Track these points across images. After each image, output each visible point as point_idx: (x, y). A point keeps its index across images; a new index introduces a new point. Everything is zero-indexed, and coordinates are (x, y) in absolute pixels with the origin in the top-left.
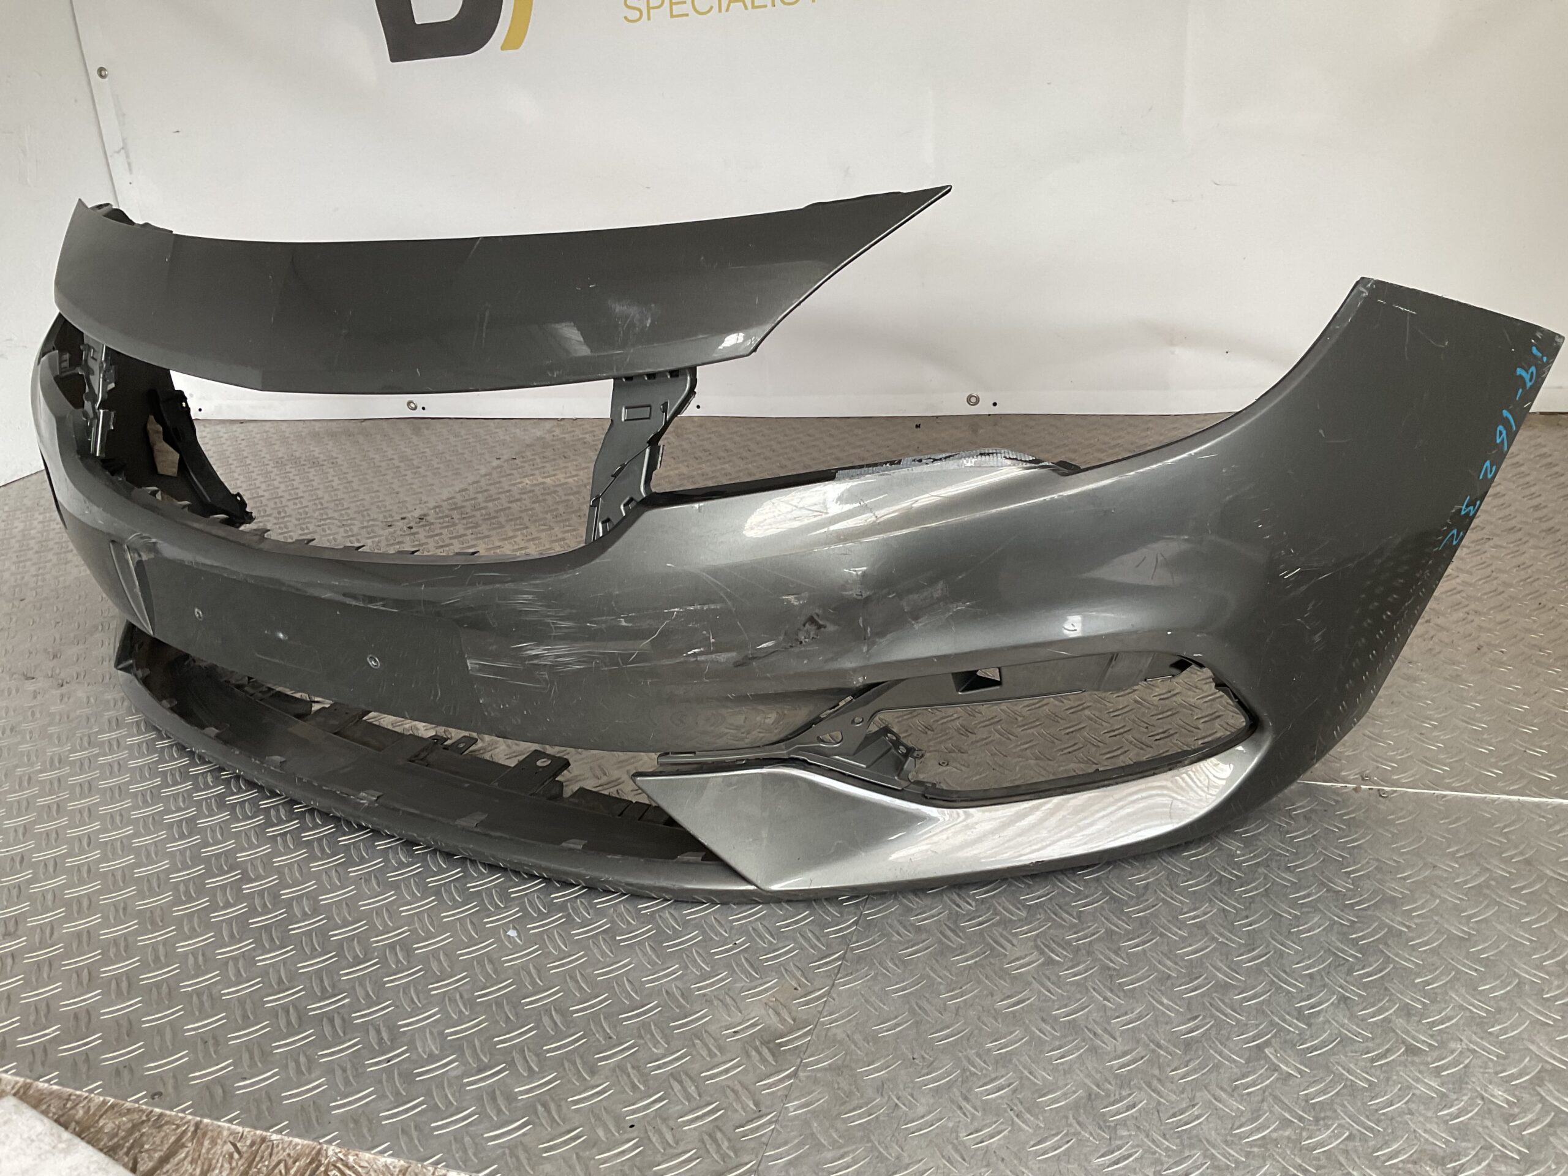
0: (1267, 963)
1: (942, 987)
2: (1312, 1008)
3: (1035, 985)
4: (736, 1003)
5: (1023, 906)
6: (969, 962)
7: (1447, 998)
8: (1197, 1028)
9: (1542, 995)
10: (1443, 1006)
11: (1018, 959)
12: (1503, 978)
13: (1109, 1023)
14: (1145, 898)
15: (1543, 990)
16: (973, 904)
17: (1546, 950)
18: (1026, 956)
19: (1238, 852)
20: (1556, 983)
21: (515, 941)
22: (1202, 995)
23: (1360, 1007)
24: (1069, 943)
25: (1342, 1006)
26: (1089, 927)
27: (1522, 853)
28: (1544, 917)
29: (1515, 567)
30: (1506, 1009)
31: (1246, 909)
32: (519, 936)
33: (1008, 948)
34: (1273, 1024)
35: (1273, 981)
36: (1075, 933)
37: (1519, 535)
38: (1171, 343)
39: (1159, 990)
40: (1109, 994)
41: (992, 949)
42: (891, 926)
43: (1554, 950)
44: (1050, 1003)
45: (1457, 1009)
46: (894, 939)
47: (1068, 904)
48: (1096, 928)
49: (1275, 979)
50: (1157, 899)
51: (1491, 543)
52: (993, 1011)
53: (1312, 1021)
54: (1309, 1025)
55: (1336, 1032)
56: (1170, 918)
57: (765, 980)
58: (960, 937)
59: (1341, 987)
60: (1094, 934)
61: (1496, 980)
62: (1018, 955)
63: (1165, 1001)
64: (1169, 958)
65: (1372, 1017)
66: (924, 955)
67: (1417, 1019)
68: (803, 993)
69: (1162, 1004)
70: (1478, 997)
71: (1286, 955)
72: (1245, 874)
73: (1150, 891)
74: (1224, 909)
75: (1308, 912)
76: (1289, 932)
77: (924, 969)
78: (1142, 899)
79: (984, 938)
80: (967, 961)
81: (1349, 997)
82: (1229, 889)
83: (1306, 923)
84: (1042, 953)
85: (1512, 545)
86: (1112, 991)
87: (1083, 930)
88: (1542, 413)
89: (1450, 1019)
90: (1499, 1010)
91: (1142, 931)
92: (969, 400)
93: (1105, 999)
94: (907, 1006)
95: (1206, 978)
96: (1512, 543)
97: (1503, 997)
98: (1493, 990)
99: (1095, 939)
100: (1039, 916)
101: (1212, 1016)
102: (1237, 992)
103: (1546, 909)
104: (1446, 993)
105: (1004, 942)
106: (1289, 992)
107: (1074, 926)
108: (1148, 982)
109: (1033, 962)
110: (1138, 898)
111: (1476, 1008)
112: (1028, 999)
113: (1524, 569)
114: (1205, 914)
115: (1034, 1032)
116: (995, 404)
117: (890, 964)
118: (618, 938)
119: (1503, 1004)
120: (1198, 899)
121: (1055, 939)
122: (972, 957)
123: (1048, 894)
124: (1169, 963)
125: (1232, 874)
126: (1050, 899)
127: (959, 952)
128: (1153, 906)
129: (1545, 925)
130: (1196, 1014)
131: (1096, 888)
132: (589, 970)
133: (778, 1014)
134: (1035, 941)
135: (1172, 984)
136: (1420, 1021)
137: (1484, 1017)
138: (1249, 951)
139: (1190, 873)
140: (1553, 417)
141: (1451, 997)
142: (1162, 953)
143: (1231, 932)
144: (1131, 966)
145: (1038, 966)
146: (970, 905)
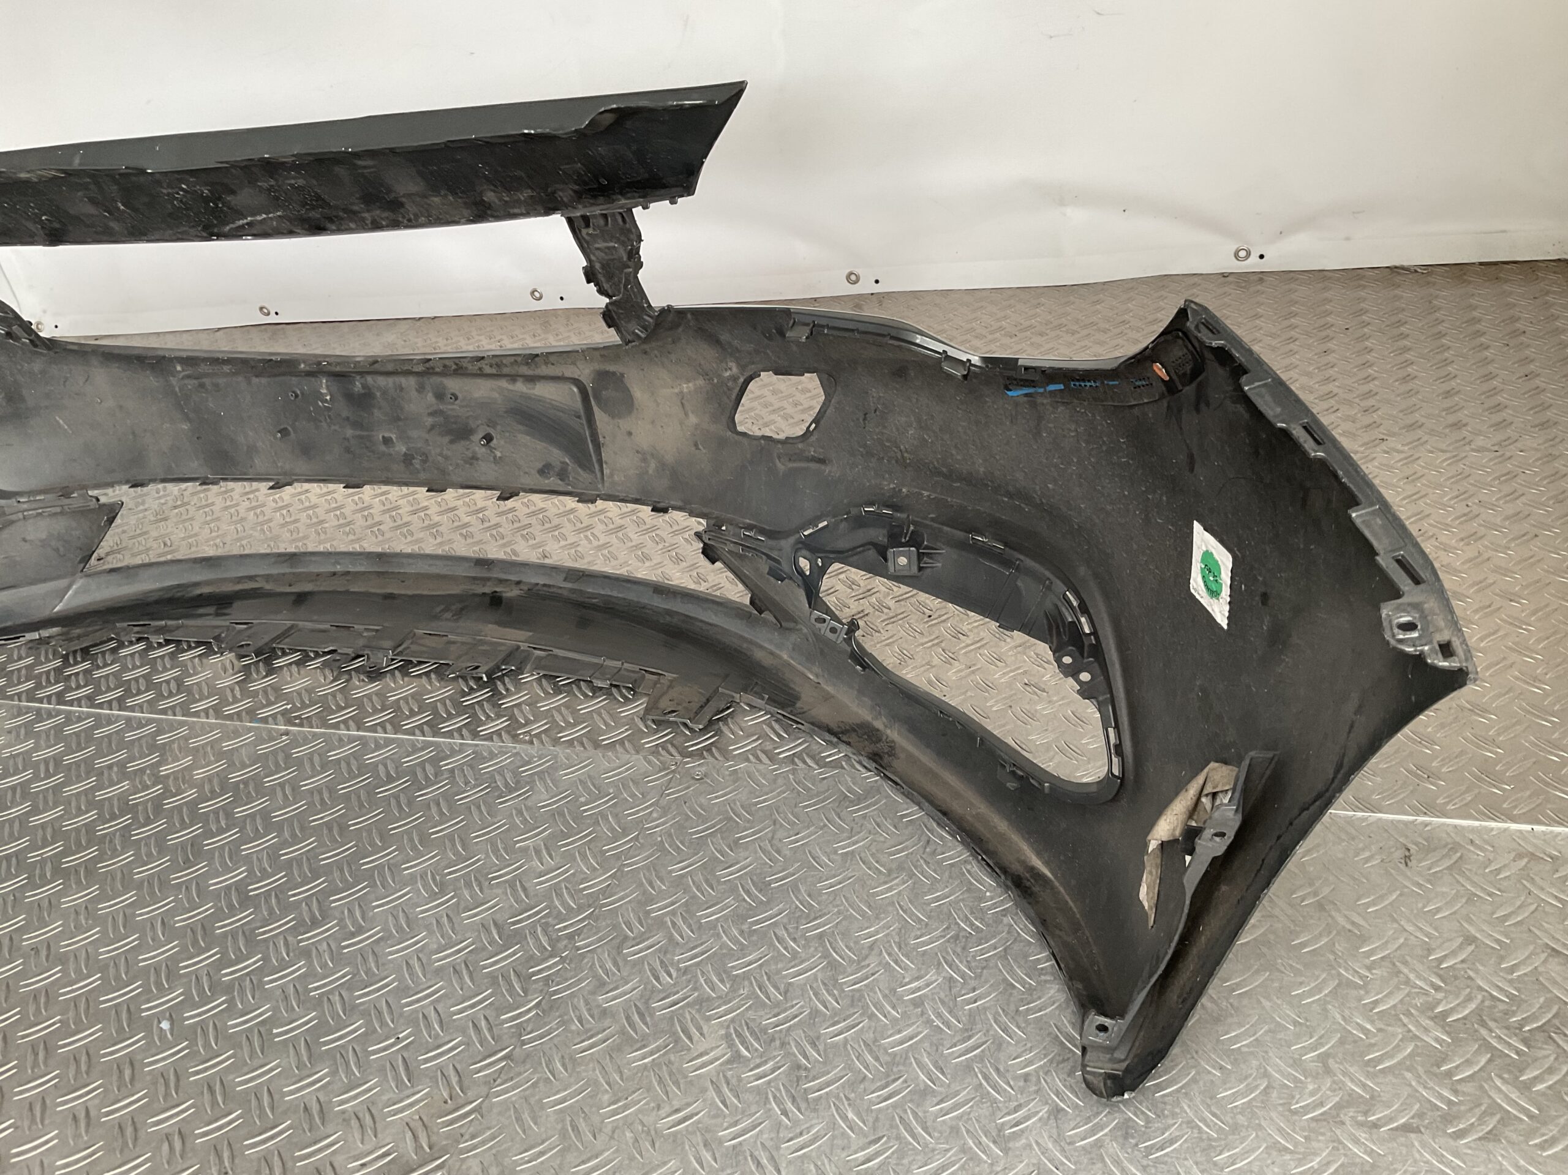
0: (980, 1058)
1: (606, 1097)
2: (1016, 1125)
3: (711, 1093)
4: (375, 1122)
5: (729, 976)
6: (646, 1061)
7: (1177, 1110)
8: (877, 1154)
9: (1290, 1104)
10: (1171, 1122)
11: (701, 1055)
12: (1250, 1080)
13: (778, 1148)
14: (867, 962)
15: (1293, 1097)
16: (674, 975)
17: (1311, 1038)
18: (712, 1049)
19: (988, 894)
20: (1311, 1087)
21: (166, 1035)
22: (894, 1106)
23: (1072, 1124)
24: (764, 1030)
25: (1052, 1122)
26: (793, 1006)
27: (1316, 894)
28: (1318, 989)
29: (1403, 478)
30: (1243, 1126)
31: (975, 978)
32: (172, 1030)
33: (695, 1039)
34: (964, 1150)
35: (981, 1084)
36: (775, 1016)
37: (1420, 432)
38: (1062, 203)
39: (848, 1099)
40: (789, 1105)
41: (677, 1041)
42: (575, 1008)
43: (1321, 1038)
44: (720, 1120)
45: (1184, 1126)
46: (573, 1028)
47: (778, 972)
48: (802, 1007)
49: (983, 1082)
50: (880, 964)
51: (1384, 446)
52: (653, 1132)
53: (1011, 1145)
54: (1006, 1151)
55: (1035, 1161)
56: (887, 992)
57: (416, 1089)
58: (646, 1024)
59: (1057, 1094)
60: (796, 1017)
61: (1241, 1081)
62: (701, 1050)
63: (850, 1115)
64: (871, 1052)
65: (1083, 1140)
66: (598, 1051)
67: (1133, 1141)
68: (453, 1107)
69: (845, 1118)
70: (1213, 1109)
71: (1004, 1045)
72: (988, 925)
73: (874, 952)
74: (952, 977)
75: (1046, 981)
76: (1017, 1011)
77: (594, 1070)
78: (863, 964)
79: (673, 1024)
80: (644, 1058)
81: (1063, 1109)
82: (964, 948)
83: (1040, 998)
84: (731, 1045)
85: (1406, 448)
86: (794, 1100)
87: (785, 1010)
88: (1481, 264)
89: (1172, 1142)
90: (1235, 1128)
91: (852, 1011)
92: (848, 277)
93: (785, 1113)
94: (559, 1126)
95: (905, 1081)
96: (1408, 444)
97: (1242, 1110)
98: (1235, 1097)
99: (794, 1024)
100: (742, 992)
101: (899, 1138)
102: (935, 1100)
103: (1324, 976)
104: (1177, 1103)
105: (693, 1031)
106: (995, 1101)
107: (778, 1004)
108: (837, 1088)
109: (717, 1059)
110: (859, 962)
111: (1208, 1126)
112: (697, 1114)
113: (1413, 481)
114: (928, 985)
115: (691, 1162)
116: (877, 282)
117: (559, 1065)
118: (275, 1031)
119: (1241, 1119)
120: (927, 960)
121: (751, 1024)
122: (652, 1053)
123: (760, 959)
124: (869, 1058)
125: (972, 925)
126: (761, 966)
127: (639, 1045)
128: (873, 974)
129: (1319, 999)
130: (881, 1134)
131: (816, 949)
132: (231, 1077)
133: (415, 1137)
134: (728, 1027)
135: (865, 1090)
136: (1137, 1145)
137: (1215, 1140)
138: (964, 1041)
139: (927, 925)
140: (1494, 268)
141: (1182, 1108)
142: (864, 1042)
143: (950, 1012)
144: (825, 1063)
145: (721, 1065)
146: (670, 976)
